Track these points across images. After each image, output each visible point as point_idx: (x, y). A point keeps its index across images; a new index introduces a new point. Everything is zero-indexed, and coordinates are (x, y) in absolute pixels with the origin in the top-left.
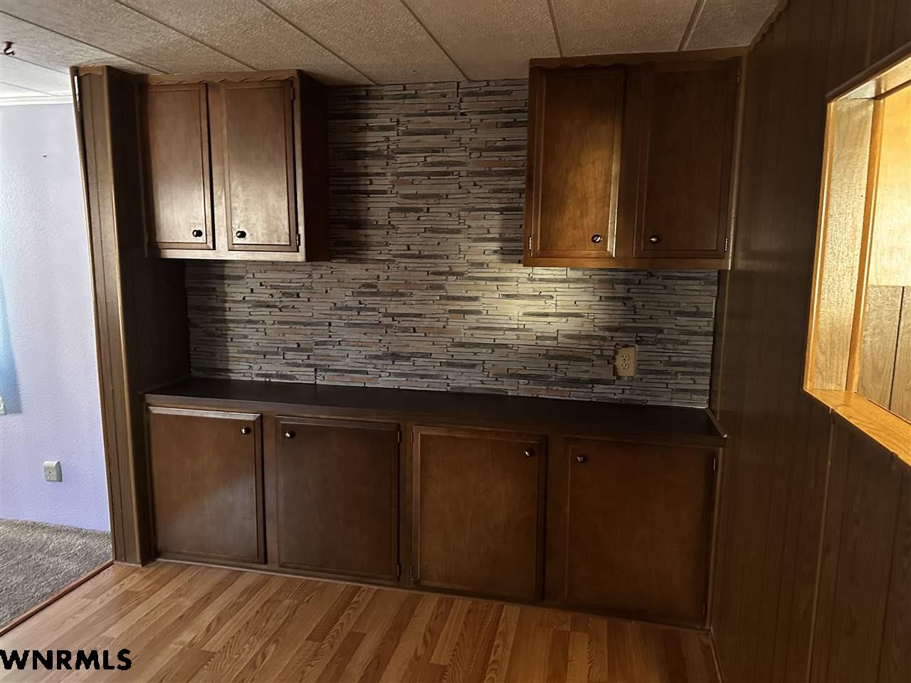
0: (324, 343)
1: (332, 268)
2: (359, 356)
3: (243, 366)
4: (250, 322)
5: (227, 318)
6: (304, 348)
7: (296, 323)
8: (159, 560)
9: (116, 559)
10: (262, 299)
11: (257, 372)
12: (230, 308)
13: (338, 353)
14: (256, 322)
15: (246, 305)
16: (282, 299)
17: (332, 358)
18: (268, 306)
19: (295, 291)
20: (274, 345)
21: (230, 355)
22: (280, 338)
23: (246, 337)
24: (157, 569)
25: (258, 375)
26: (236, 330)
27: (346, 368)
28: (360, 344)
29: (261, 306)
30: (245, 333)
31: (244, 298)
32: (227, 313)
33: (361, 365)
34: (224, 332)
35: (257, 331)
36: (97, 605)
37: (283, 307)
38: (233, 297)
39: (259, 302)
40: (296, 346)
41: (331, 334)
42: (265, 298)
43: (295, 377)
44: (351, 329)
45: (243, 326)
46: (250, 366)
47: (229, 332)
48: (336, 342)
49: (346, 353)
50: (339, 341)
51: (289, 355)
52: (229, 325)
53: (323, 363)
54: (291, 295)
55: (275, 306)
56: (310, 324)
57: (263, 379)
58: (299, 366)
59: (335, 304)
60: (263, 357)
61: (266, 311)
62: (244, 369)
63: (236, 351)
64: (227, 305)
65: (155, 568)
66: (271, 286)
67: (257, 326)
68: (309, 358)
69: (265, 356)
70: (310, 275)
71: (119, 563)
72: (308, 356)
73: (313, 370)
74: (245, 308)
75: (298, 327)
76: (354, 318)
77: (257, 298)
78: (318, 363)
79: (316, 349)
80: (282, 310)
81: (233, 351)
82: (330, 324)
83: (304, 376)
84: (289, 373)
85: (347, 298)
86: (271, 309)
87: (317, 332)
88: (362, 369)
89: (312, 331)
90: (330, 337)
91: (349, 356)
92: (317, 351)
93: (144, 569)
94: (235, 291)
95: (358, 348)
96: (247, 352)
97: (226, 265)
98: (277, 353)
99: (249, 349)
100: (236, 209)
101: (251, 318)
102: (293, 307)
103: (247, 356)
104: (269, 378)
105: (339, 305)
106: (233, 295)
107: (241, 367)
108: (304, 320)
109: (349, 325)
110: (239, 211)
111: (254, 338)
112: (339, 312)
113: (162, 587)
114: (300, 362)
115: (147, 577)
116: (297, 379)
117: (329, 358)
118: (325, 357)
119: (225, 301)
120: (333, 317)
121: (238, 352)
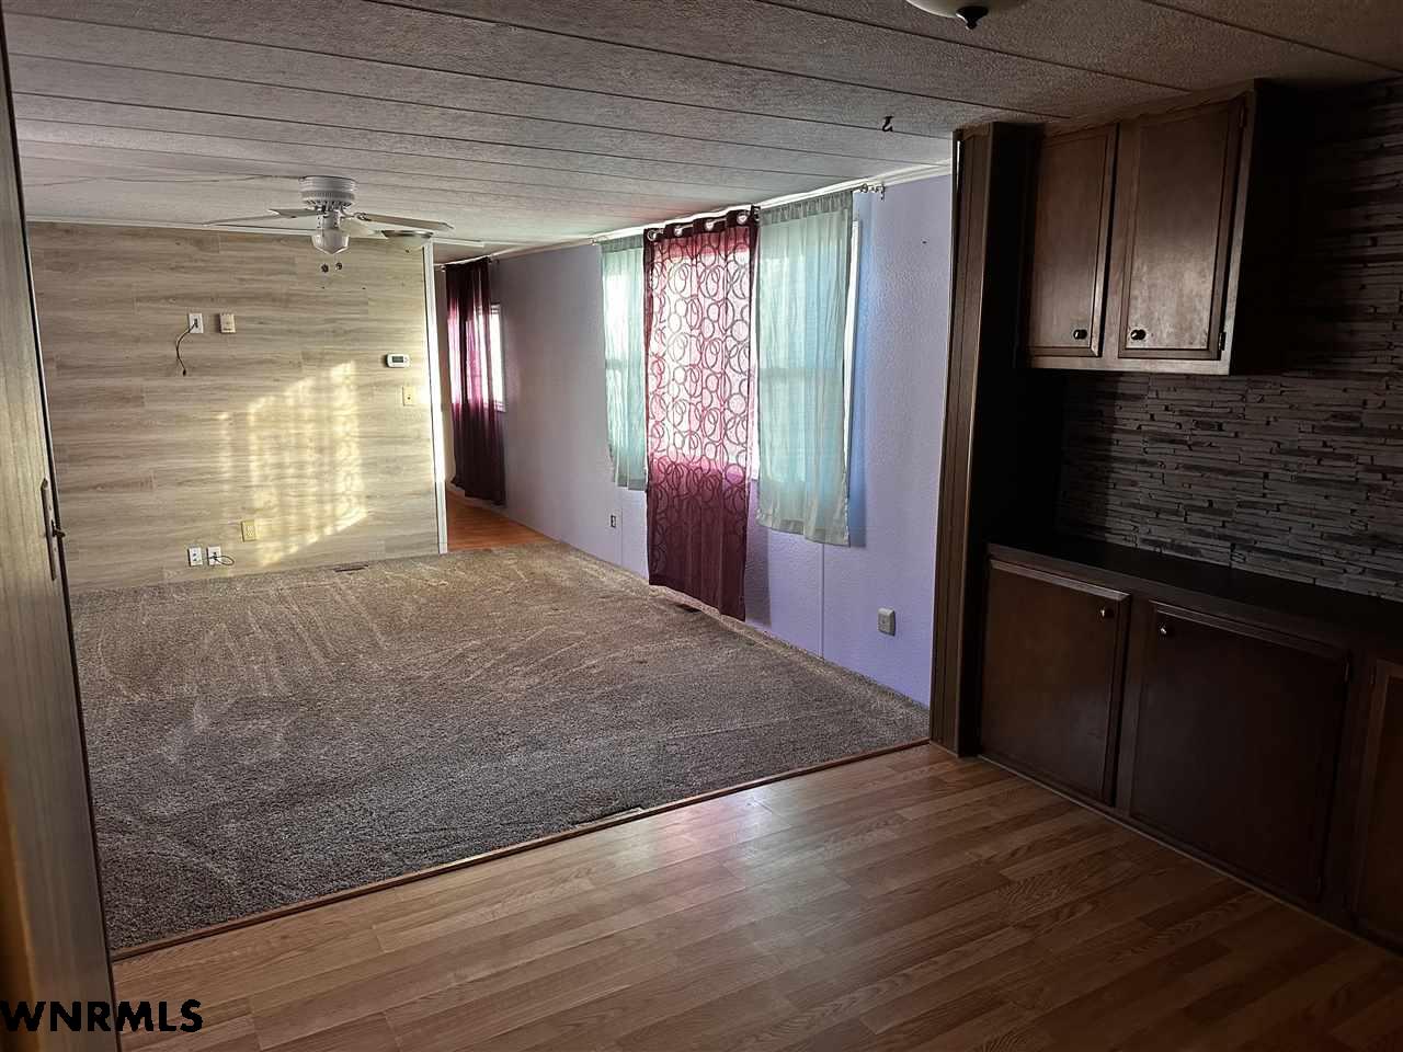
0: (1253, 505)
1: (1281, 386)
2: (1310, 533)
3: (1127, 525)
4: (1143, 462)
5: (1113, 454)
6: (1219, 509)
7: (1211, 470)
8: (980, 756)
9: (932, 739)
10: (1164, 430)
11: (1143, 536)
12: (1118, 441)
13: (1274, 523)
14: (1152, 464)
15: (1141, 438)
16: (1195, 432)
17: (1264, 531)
18: (1172, 442)
19: (1216, 420)
20: (1175, 500)
21: (1109, 507)
22: (1183, 490)
23: (1134, 484)
24: (974, 766)
25: (1144, 541)
26: (1122, 472)
27: (1284, 549)
28: (1314, 512)
29: (1162, 441)
30: (1135, 478)
31: (1139, 427)
32: (1114, 448)
33: (1311, 548)
34: (1106, 474)
35: (1151, 477)
36: (899, 779)
37: (1195, 444)
38: (1125, 425)
39: (1161, 434)
40: (1206, 505)
41: (1266, 491)
42: (1171, 429)
43: (1199, 552)
44: (1301, 487)
45: (1133, 467)
46: (1135, 527)
47: (1113, 475)
48: (1272, 505)
49: (1290, 524)
50: (1278, 505)
51: (1195, 517)
52: (1114, 465)
53: (1246, 536)
54: (1209, 426)
55: (1184, 442)
56: (1231, 473)
57: (1152, 549)
58: (1208, 535)
59: (1279, 444)
60: (1155, 515)
61: (1168, 448)
62: (1128, 530)
63: (1118, 503)
64: (1115, 436)
65: (972, 764)
66: (1181, 411)
67: (1152, 470)
68: (1224, 526)
69: (1158, 514)
70: (1244, 396)
71: (935, 744)
72: (1224, 522)
73: (1229, 544)
74: (1138, 442)
75: (1213, 475)
76: (1308, 468)
77: (1156, 428)
78: (1238, 534)
79: (1237, 513)
80: (1193, 448)
81: (1114, 502)
82: (1266, 476)
83: (1215, 553)
84: (1190, 544)
85: (1301, 436)
86: (1175, 446)
87: (1242, 487)
88: (1313, 555)
89: (1235, 484)
90: (1264, 496)
91: (1293, 531)
92: (1238, 516)
93: (960, 761)
94: (1129, 416)
95: (1311, 520)
96: (1134, 506)
97: (1122, 379)
98: (1176, 513)
99: (1136, 501)
100: (1136, 298)
101: (1146, 456)
102: (1210, 445)
103: (1132, 511)
104: (1160, 547)
105: (1286, 445)
106: (1125, 421)
107: (1123, 527)
108: (1223, 467)
109: (1300, 481)
110: (1140, 300)
111: (1145, 488)
112: (1284, 458)
113: (975, 787)
114: (1210, 530)
115: (961, 771)
116: (1202, 556)
117: (1258, 529)
118: (1250, 528)
119: (1113, 431)
120: (1273, 465)
121: (1121, 505)
